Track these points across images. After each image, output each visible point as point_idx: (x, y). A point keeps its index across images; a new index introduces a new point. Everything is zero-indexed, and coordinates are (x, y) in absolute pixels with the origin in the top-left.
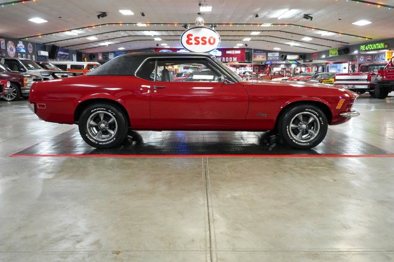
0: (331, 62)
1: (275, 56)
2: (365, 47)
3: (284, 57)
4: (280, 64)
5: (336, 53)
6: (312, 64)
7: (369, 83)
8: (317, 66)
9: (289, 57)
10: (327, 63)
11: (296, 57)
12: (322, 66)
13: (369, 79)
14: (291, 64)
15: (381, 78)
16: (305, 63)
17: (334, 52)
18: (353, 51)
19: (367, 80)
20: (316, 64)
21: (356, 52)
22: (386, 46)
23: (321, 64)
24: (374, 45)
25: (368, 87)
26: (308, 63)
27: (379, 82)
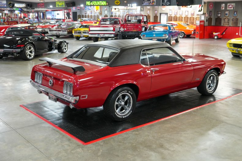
0: (50, 10)
1: (2, 3)
2: (90, 3)
3: (11, 5)
4: (4, 10)
5: (63, 5)
6: (34, 11)
7: (114, 32)
8: (37, 12)
9: (16, 5)
10: (46, 11)
11: (23, 5)
12: (42, 13)
13: (114, 30)
14: (15, 10)
15: (123, 29)
16: (28, 10)
17: (60, 4)
18: (80, 5)
19: (113, 31)
20: (37, 11)
21: (82, 6)
22: (107, 4)
23: (41, 11)
24: (98, 2)
25: (114, 35)
26: (31, 10)
27: (122, 32)
